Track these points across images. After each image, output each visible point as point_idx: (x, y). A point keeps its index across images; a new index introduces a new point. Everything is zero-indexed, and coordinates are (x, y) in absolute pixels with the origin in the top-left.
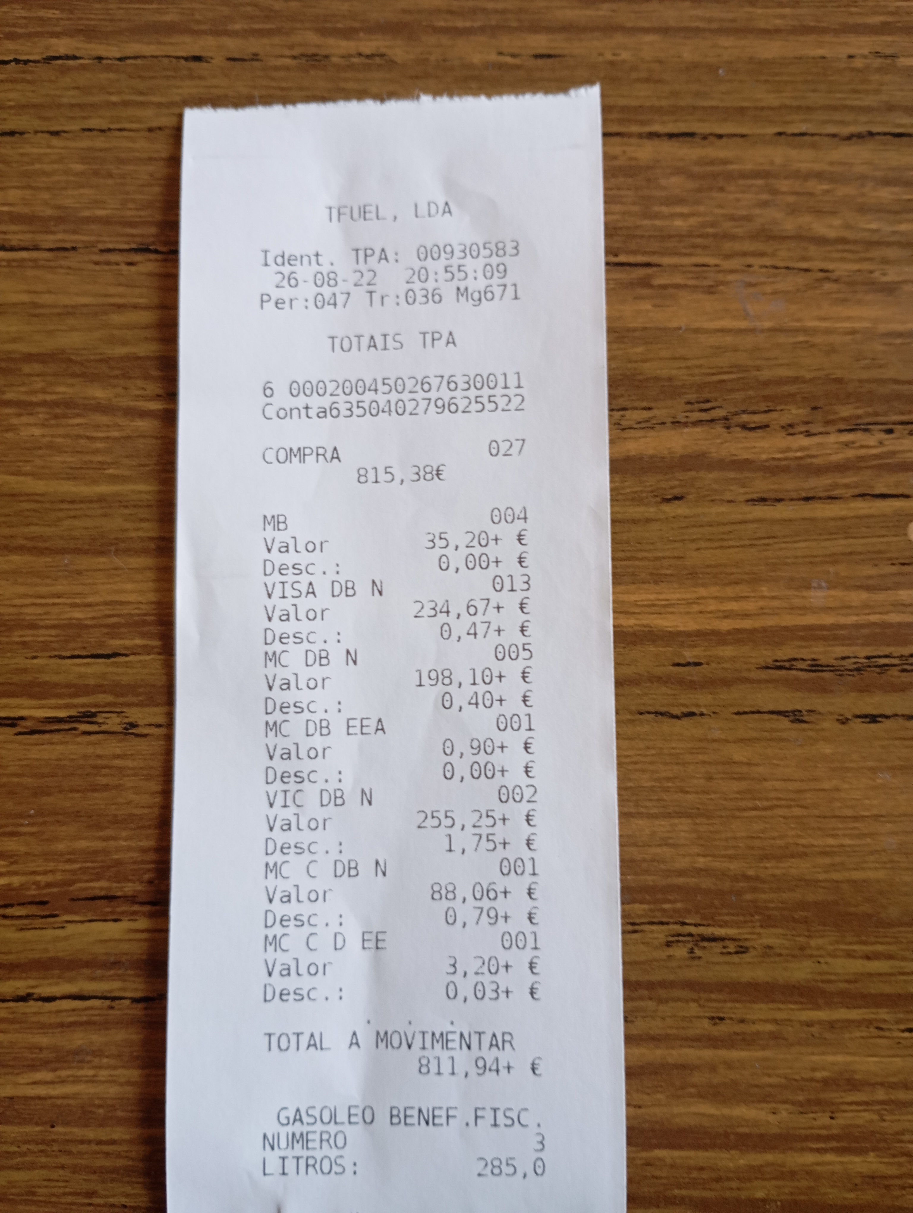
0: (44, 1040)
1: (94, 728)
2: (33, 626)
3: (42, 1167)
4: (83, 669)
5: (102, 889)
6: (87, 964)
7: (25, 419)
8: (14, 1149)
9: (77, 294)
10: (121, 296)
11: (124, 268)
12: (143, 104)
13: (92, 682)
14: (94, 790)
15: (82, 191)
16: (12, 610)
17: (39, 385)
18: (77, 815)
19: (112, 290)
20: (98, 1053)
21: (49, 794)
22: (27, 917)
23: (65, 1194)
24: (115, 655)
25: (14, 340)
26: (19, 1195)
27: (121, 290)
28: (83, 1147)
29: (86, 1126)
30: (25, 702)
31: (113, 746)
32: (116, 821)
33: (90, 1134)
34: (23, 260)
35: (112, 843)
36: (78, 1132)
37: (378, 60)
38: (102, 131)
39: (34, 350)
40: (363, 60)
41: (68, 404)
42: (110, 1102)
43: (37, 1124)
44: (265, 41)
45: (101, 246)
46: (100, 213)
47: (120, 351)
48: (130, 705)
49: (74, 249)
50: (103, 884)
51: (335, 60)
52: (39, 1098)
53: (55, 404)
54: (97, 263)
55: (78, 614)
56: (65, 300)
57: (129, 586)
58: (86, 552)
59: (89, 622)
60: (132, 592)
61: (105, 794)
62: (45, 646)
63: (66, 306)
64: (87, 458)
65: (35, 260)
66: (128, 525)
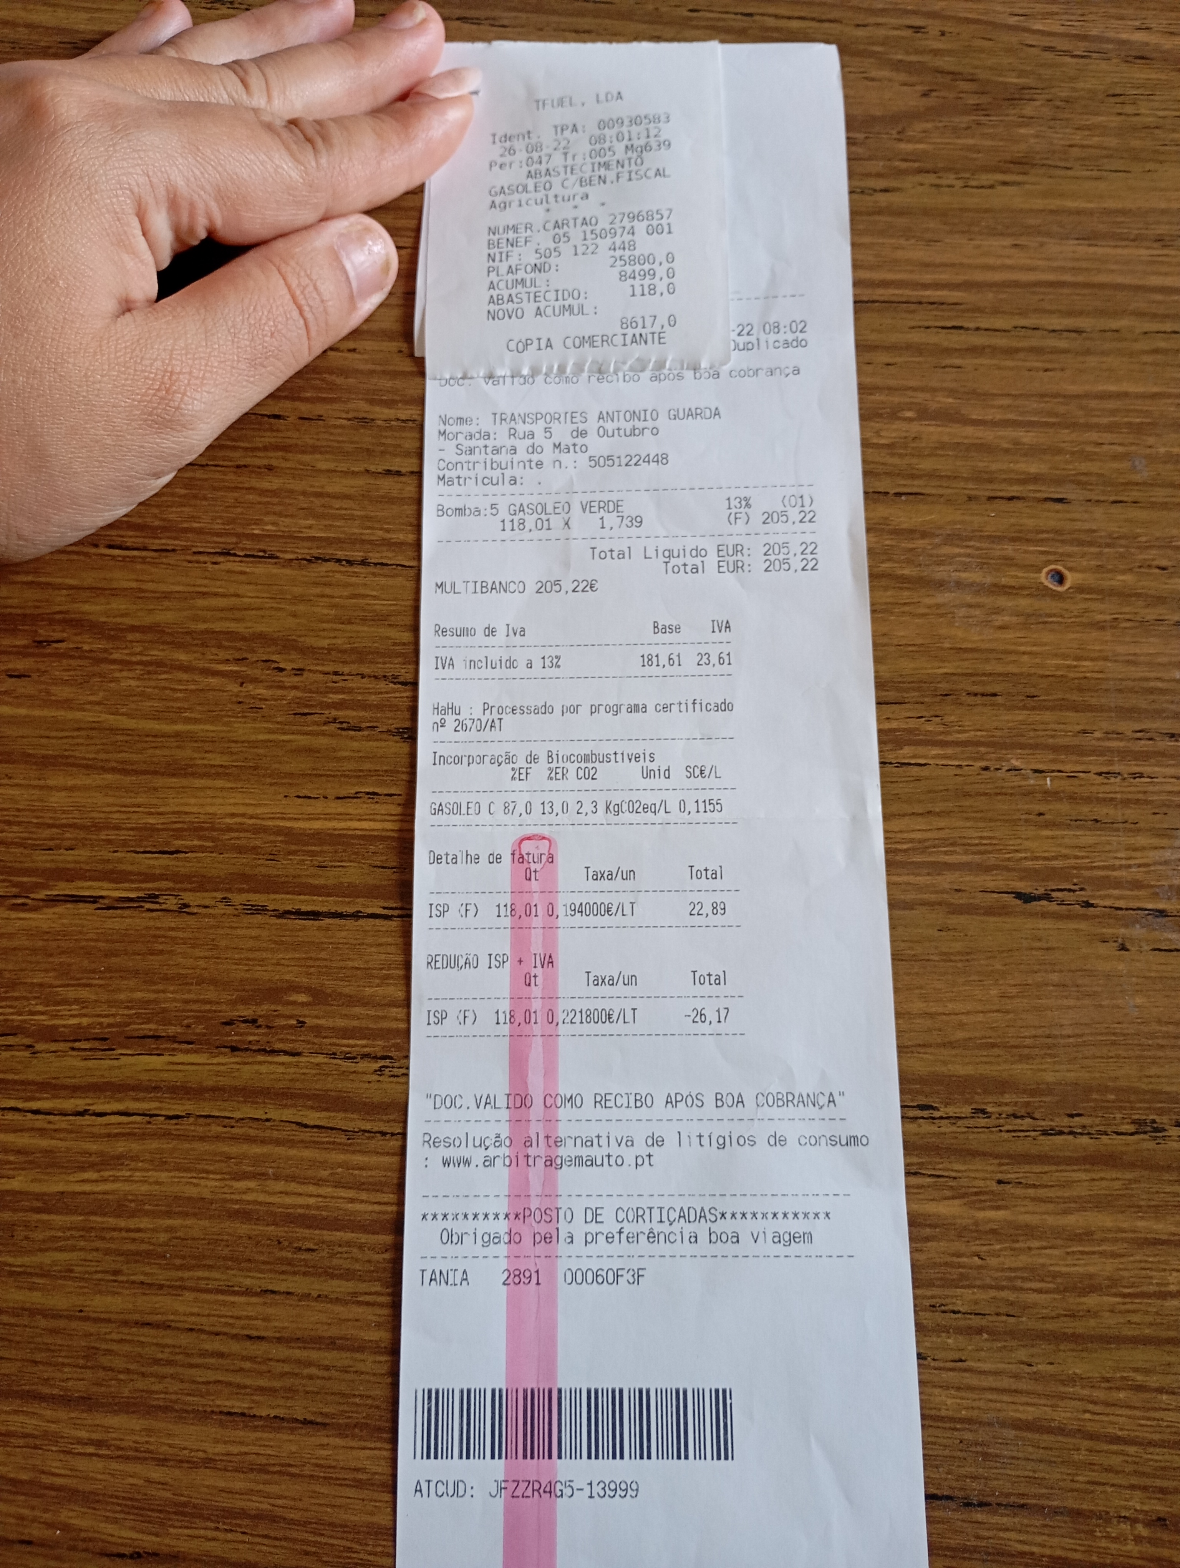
0: (93, 1147)
1: (157, 906)
2: (117, 828)
3: (81, 1250)
4: (152, 862)
5: (150, 1030)
6: (134, 1088)
7: (125, 674)
8: (60, 1234)
9: (173, 584)
10: (205, 586)
11: (209, 566)
12: (235, 448)
13: (158, 872)
14: (151, 954)
15: (183, 509)
16: (102, 815)
17: (138, 650)
18: (137, 973)
19: (199, 582)
20: (135, 1158)
21: (116, 956)
22: (91, 1050)
23: (96, 1272)
24: (177, 852)
25: (122, 616)
26: (60, 1271)
27: (206, 582)
28: (115, 1234)
29: (119, 1216)
30: (105, 885)
31: (169, 921)
32: (166, 978)
33: (122, 1223)
34: (134, 557)
35: (162, 995)
36: (112, 1221)
37: (410, 424)
38: (202, 466)
39: (137, 623)
40: (399, 423)
41: (159, 664)
42: (140, 1198)
43: (81, 1214)
44: (329, 407)
45: (194, 550)
46: (195, 525)
47: (202, 626)
48: (185, 890)
49: (174, 550)
50: (152, 1026)
51: (379, 422)
52: (84, 1193)
53: (150, 663)
54: (190, 562)
55: (152, 820)
56: (163, 588)
57: (193, 801)
58: (163, 774)
59: (160, 826)
60: (195, 805)
61: (159, 957)
62: (125, 843)
63: (163, 592)
64: (171, 704)
65: (144, 558)
66: (196, 755)
